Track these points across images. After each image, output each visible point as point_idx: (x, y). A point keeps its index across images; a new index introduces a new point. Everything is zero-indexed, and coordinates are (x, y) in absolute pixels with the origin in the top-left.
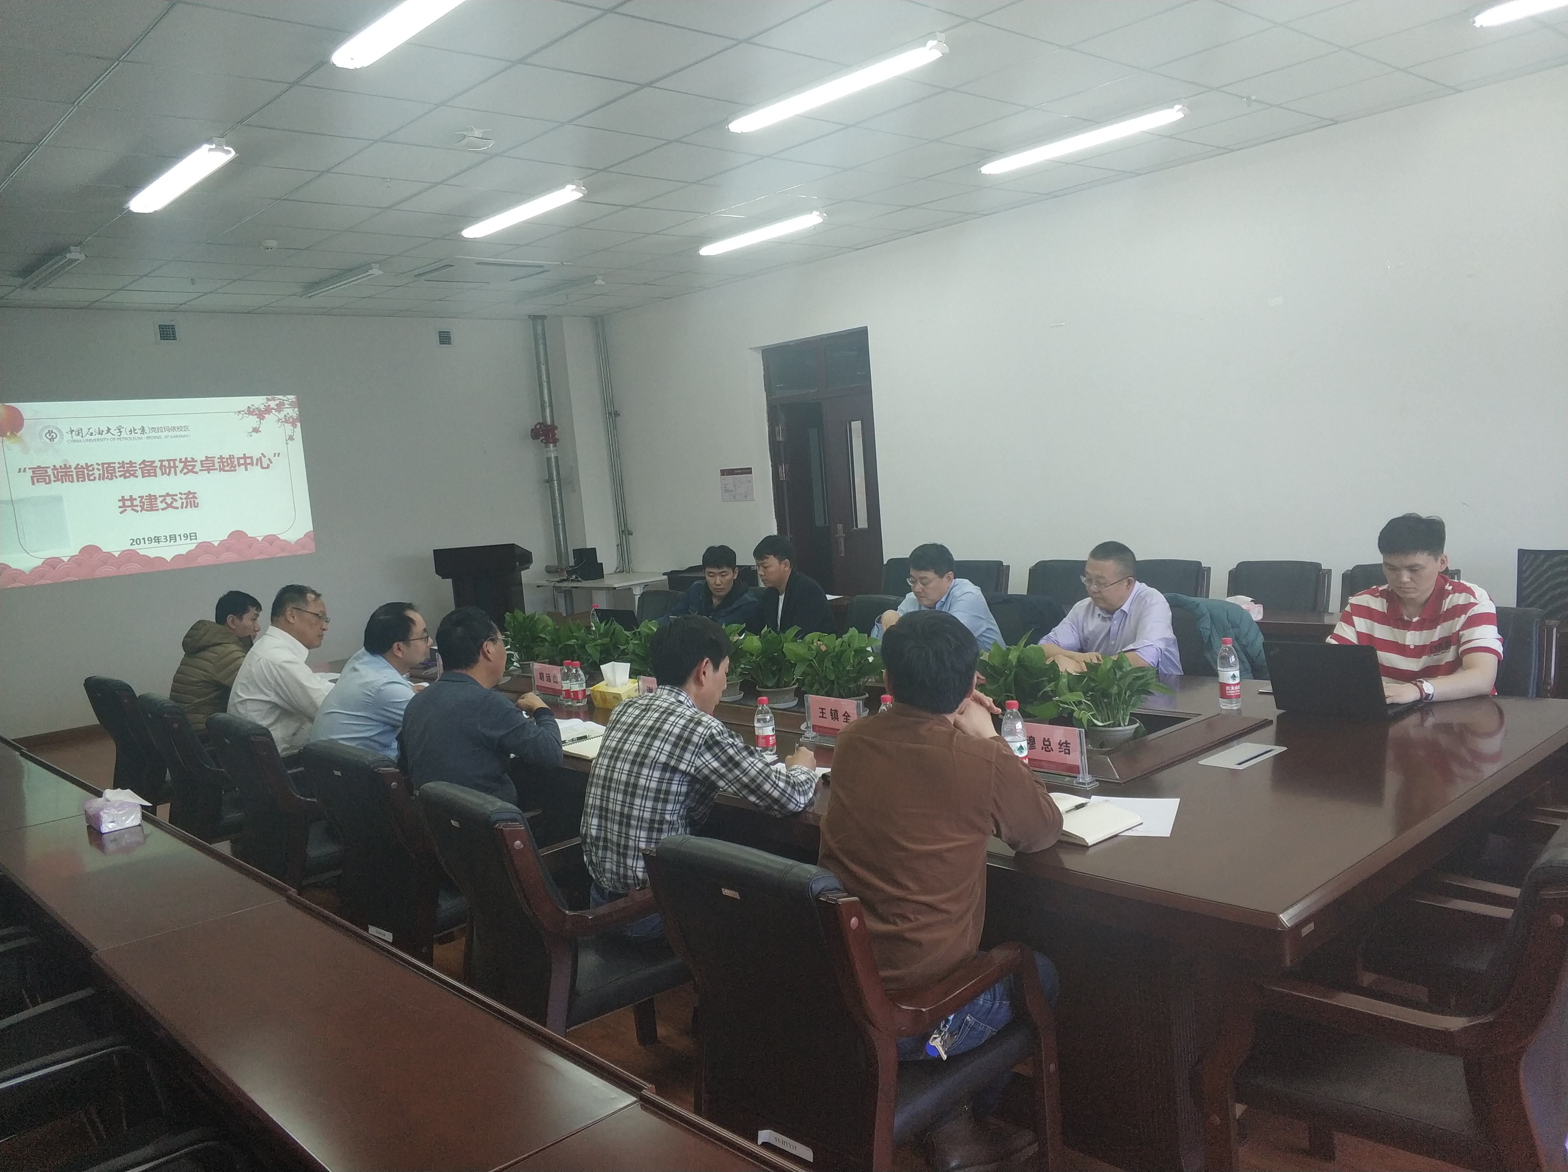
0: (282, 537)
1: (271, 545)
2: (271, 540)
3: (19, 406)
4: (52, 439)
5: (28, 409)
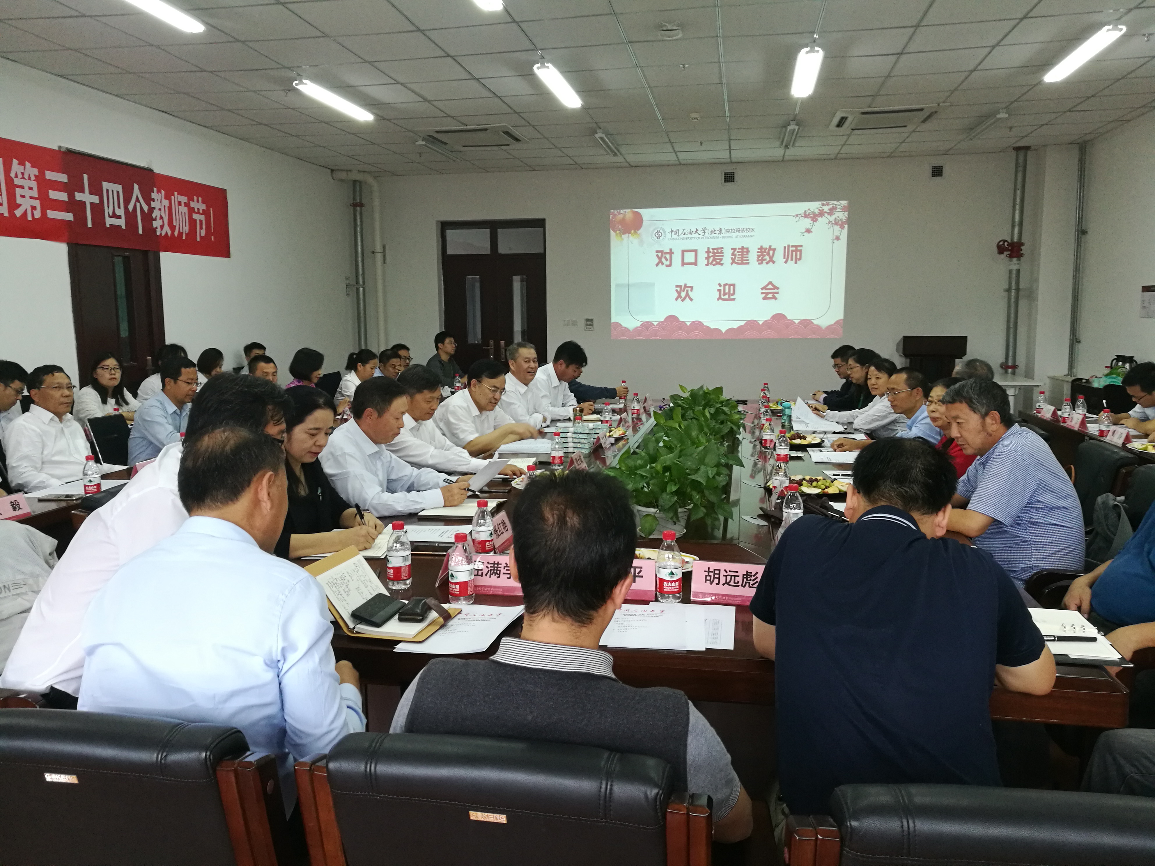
0: (815, 322)
1: (805, 327)
2: (806, 323)
3: (641, 211)
4: (658, 237)
5: (646, 213)
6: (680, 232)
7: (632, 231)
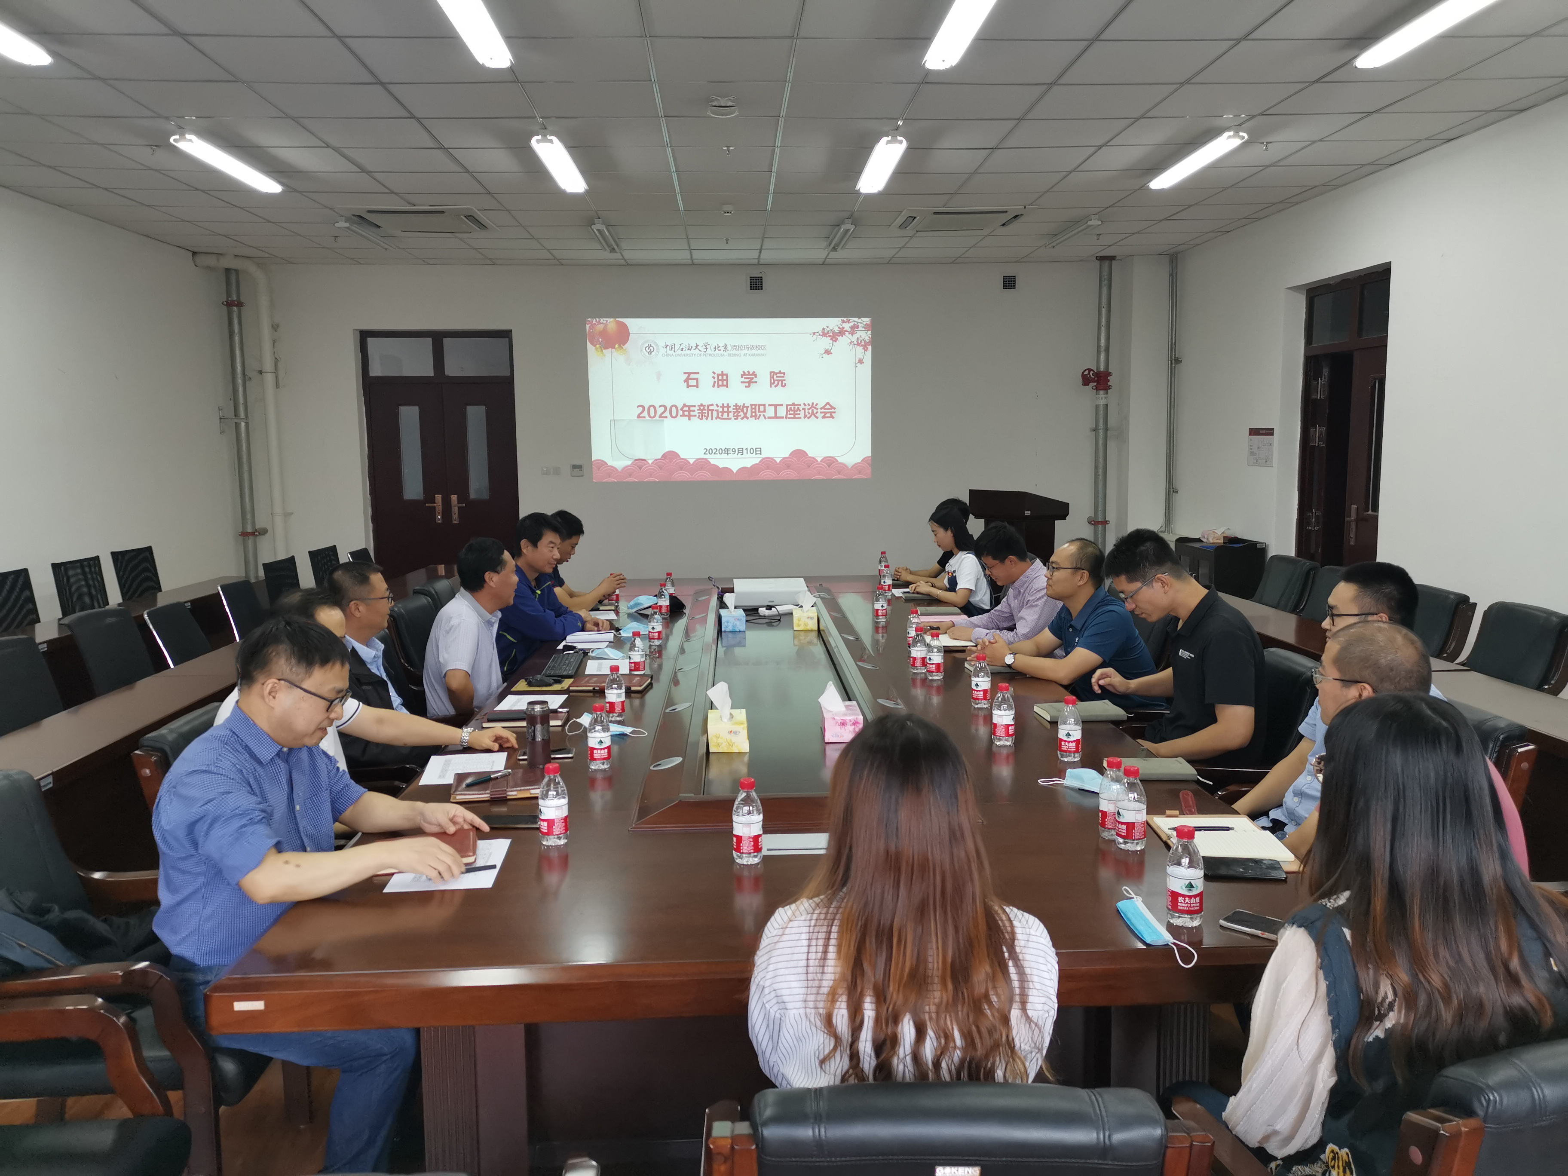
0: (840, 460)
1: (829, 466)
2: (830, 461)
3: (627, 321)
4: (650, 353)
5: (634, 324)
6: (677, 348)
7: (617, 346)
